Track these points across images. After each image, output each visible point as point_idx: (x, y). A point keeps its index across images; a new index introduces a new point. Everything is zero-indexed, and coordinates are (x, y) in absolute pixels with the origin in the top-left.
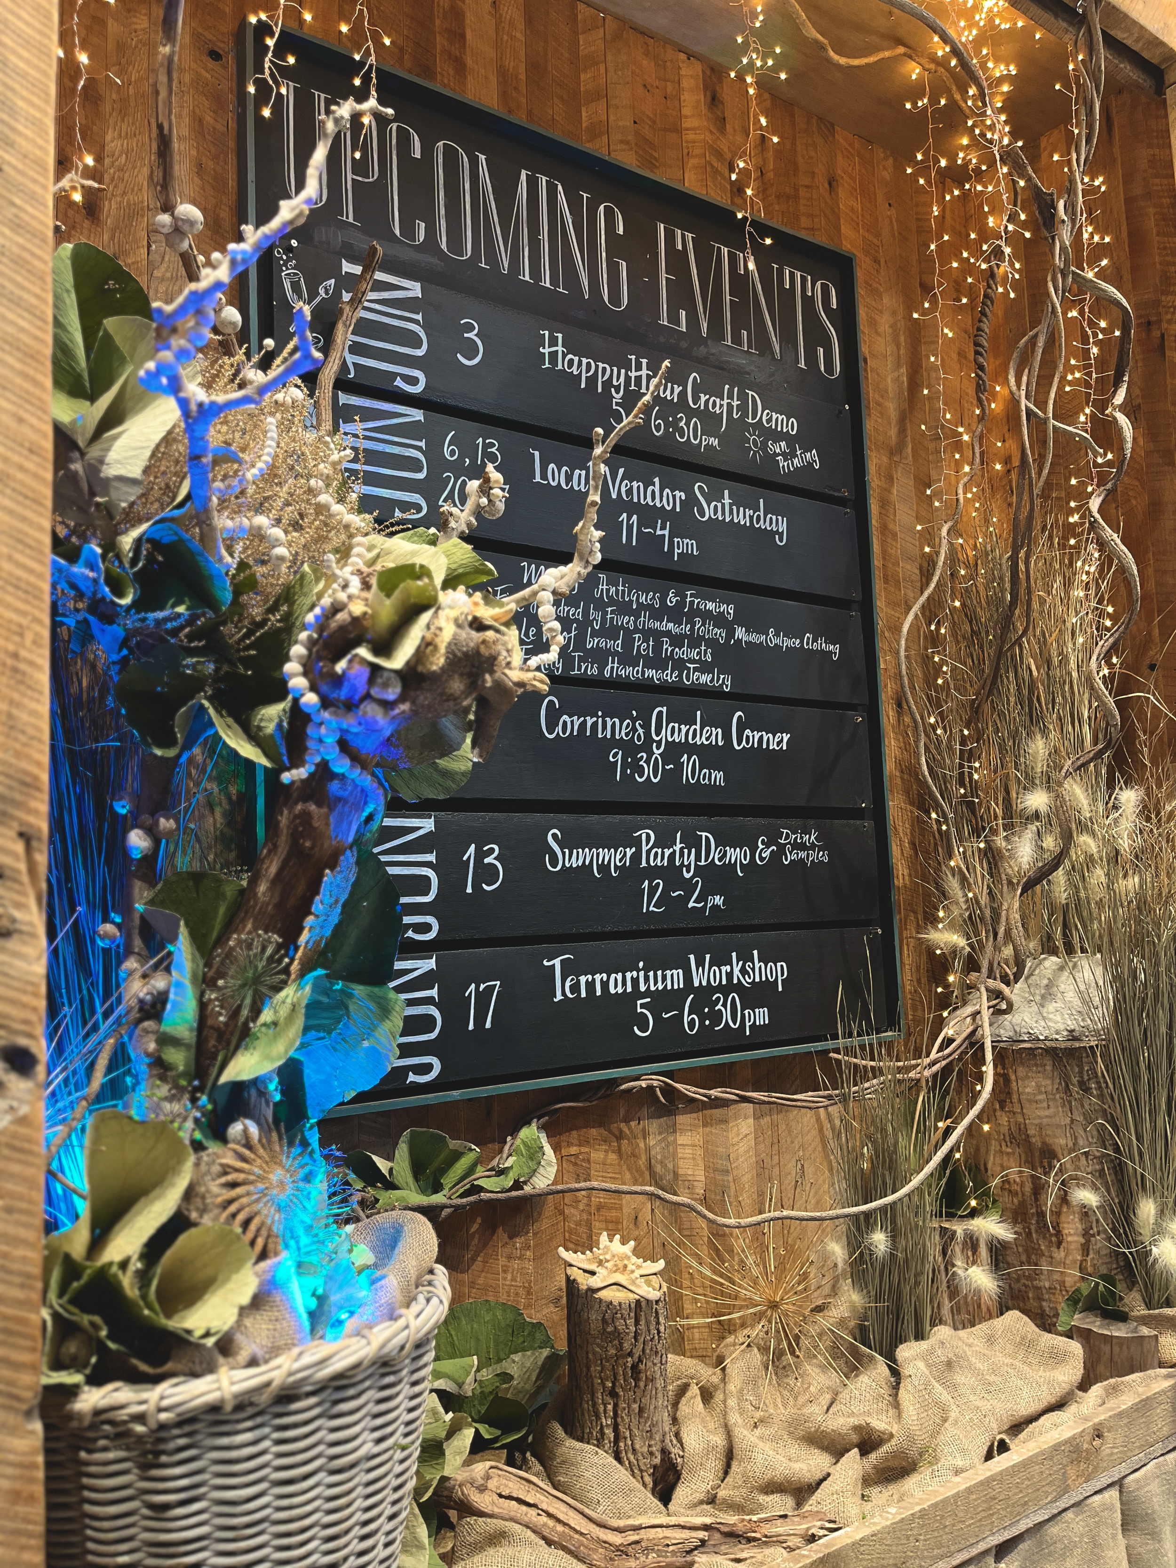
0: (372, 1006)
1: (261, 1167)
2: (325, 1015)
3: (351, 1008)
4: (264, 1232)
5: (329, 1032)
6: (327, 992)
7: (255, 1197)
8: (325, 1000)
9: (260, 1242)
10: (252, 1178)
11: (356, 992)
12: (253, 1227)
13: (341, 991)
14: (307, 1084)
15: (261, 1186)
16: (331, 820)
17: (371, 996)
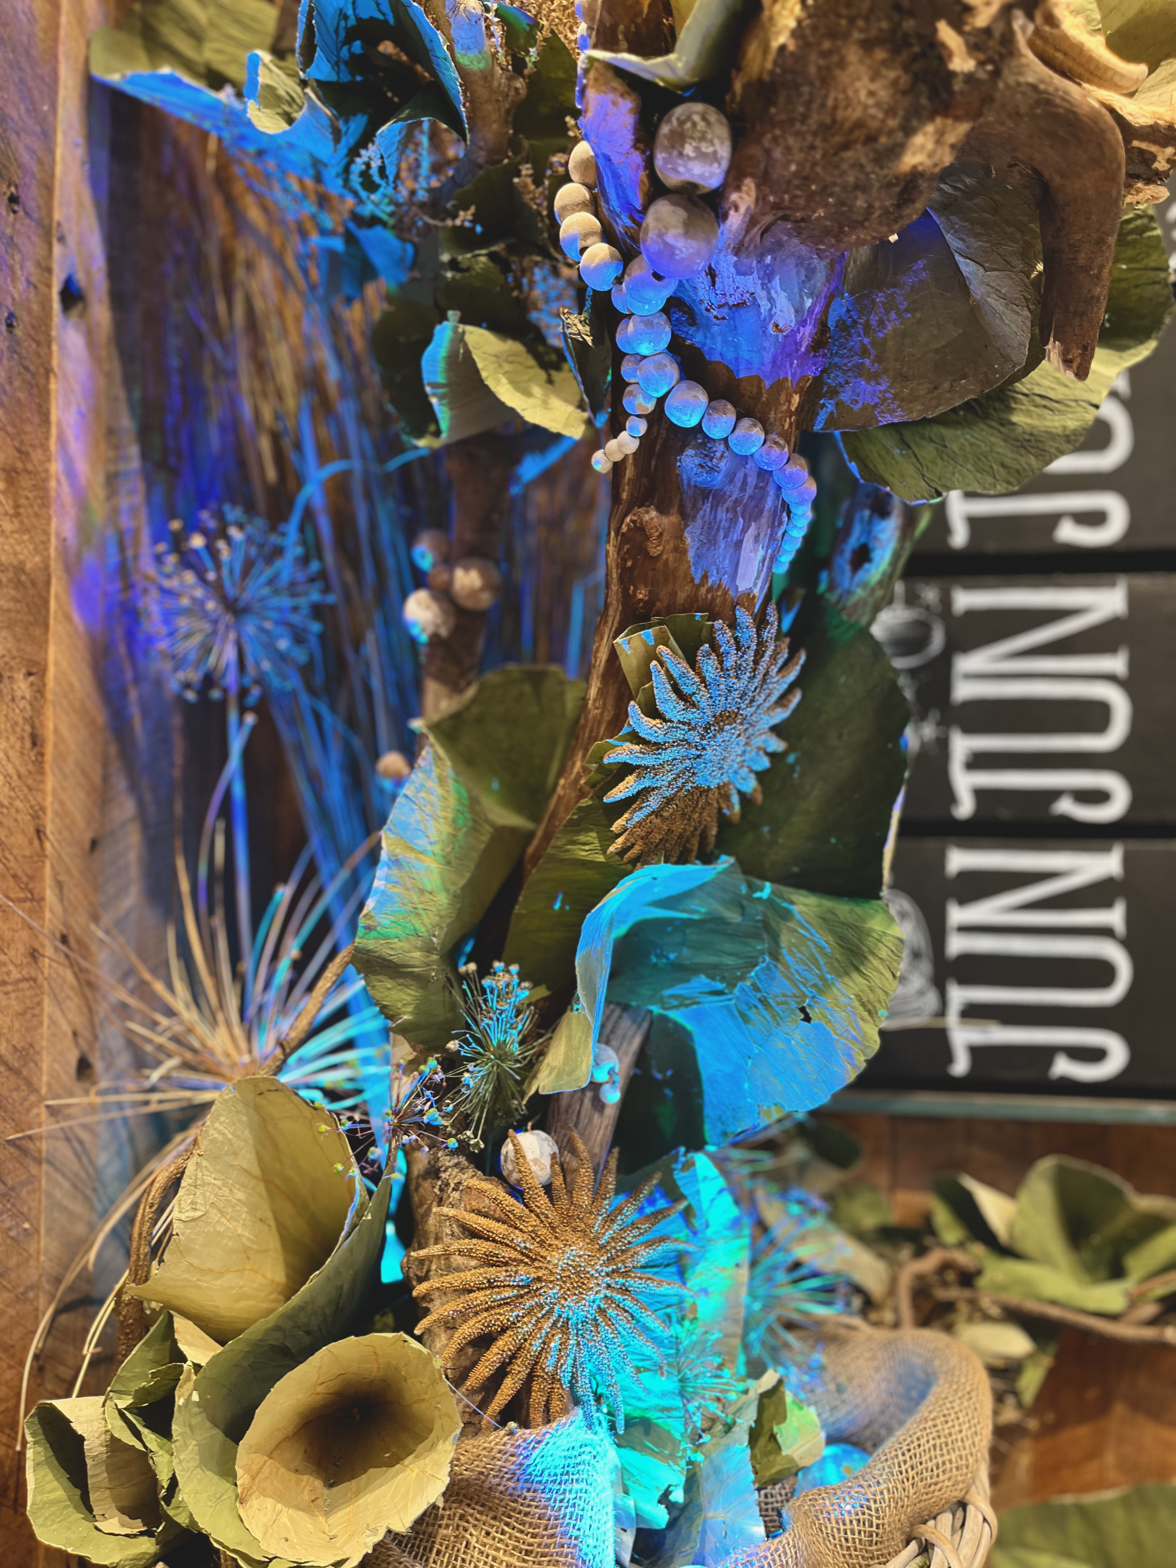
0: (824, 940)
1: (534, 1235)
2: (728, 946)
3: (785, 939)
4: (519, 1370)
5: (732, 985)
6: (740, 904)
7: (508, 1293)
8: (734, 917)
9: (508, 1388)
10: (506, 1253)
11: (795, 909)
12: (493, 1356)
13: (770, 902)
14: (704, 1076)
15: (524, 1273)
16: (690, 540)
17: (828, 922)
